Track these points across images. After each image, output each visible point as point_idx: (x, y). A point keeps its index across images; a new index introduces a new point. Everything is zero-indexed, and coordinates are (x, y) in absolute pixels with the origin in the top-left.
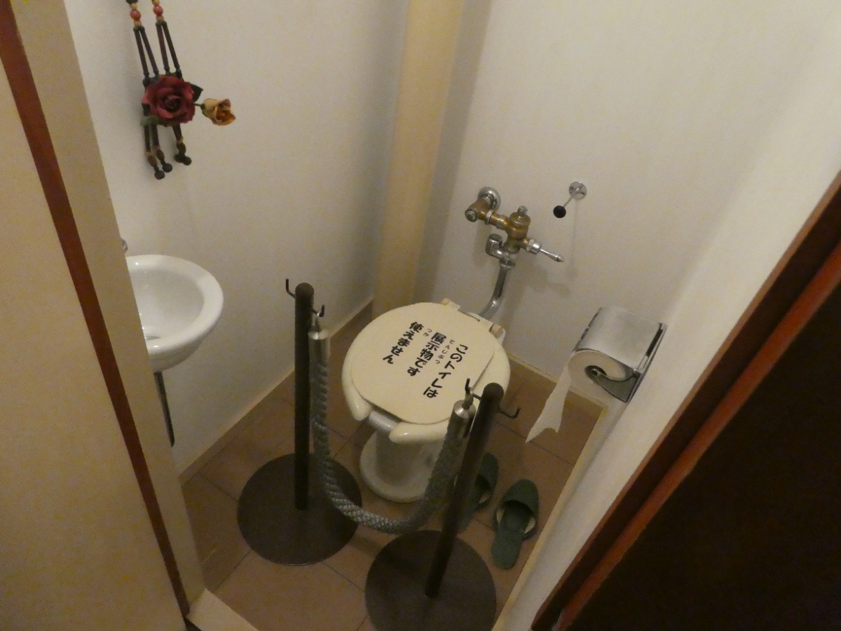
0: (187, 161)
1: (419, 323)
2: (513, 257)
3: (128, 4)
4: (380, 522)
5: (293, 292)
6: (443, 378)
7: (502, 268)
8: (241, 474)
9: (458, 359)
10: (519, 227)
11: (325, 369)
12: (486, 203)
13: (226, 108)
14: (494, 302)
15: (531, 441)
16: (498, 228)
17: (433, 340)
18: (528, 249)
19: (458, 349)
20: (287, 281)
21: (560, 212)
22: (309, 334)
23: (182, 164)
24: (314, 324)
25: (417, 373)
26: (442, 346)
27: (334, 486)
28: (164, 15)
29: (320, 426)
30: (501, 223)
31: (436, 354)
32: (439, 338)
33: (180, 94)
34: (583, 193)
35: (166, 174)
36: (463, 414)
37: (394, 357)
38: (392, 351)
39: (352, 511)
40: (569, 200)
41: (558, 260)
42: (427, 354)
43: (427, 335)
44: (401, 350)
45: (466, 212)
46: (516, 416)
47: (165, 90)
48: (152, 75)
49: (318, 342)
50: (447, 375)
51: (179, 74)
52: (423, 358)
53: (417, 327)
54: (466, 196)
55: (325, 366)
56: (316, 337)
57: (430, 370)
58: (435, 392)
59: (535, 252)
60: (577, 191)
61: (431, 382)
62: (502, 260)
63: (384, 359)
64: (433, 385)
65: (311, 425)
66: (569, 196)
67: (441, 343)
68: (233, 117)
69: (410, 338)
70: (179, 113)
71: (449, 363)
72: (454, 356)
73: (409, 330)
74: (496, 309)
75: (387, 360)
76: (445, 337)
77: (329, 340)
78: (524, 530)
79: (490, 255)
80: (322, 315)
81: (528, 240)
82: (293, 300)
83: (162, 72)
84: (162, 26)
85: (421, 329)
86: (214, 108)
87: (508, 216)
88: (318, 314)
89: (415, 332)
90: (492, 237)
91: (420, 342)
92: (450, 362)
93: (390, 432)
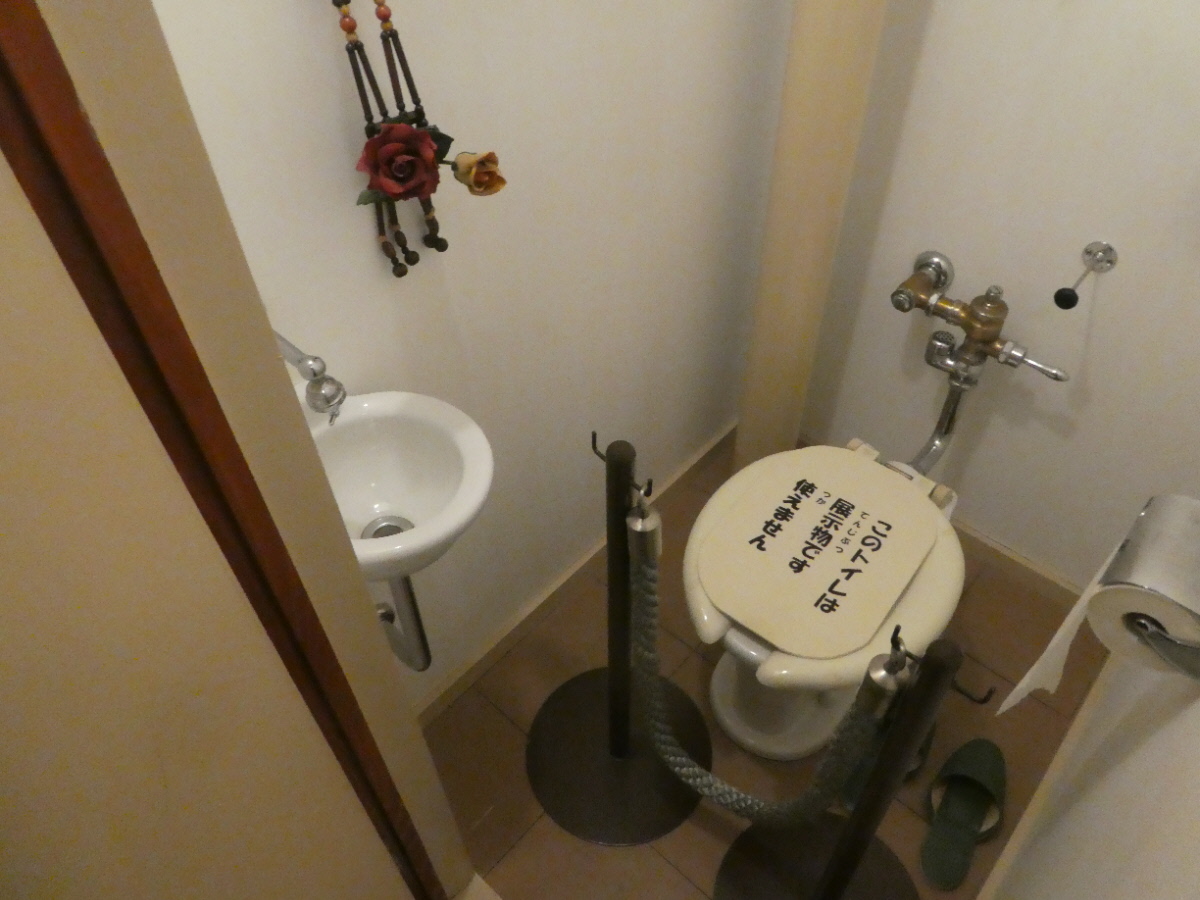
0: (441, 245)
1: (810, 482)
2: (974, 370)
3: (335, 8)
4: (738, 801)
5: (603, 451)
6: (848, 578)
7: (952, 387)
8: (533, 693)
9: (874, 547)
10: (987, 322)
11: (653, 572)
12: (930, 277)
13: (491, 167)
14: (937, 442)
15: (1004, 713)
16: (948, 321)
17: (833, 512)
18: (1002, 358)
19: (874, 529)
20: (594, 436)
21: (1066, 299)
22: (629, 520)
23: (433, 250)
24: (635, 504)
25: (805, 568)
26: (847, 523)
27: (669, 738)
28: (393, 19)
29: (646, 653)
30: (955, 315)
31: (838, 536)
32: (843, 508)
33: (415, 152)
34: (1110, 262)
35: (410, 268)
36: (884, 679)
37: (768, 539)
38: (765, 529)
39: (695, 776)
40: (1085, 275)
41: (1056, 378)
42: (822, 535)
43: (824, 502)
44: (778, 528)
45: (893, 295)
46: (985, 701)
47: (391, 147)
48: (378, 118)
49: (642, 535)
50: (855, 575)
51: (419, 114)
52: (815, 542)
53: (806, 488)
54: (893, 267)
55: (652, 567)
56: (638, 525)
57: (827, 564)
58: (834, 603)
59: (1016, 363)
60: (1101, 258)
61: (829, 586)
62: (954, 375)
63: (751, 542)
64: (831, 590)
65: (632, 651)
66: (1082, 269)
67: (846, 516)
68: (502, 181)
69: (794, 507)
70: (412, 183)
71: (859, 553)
72: (868, 541)
73: (792, 494)
74: (939, 453)
75: (757, 543)
76: (853, 507)
77: (660, 530)
78: (981, 825)
79: (932, 365)
80: (648, 493)
81: (1003, 343)
82: (602, 466)
83: (394, 112)
84: (390, 37)
85: (812, 492)
86: (471, 168)
87: (969, 303)
88: (642, 492)
89: (803, 497)
90: (936, 336)
91: (810, 515)
92: (860, 551)
93: (759, 665)
